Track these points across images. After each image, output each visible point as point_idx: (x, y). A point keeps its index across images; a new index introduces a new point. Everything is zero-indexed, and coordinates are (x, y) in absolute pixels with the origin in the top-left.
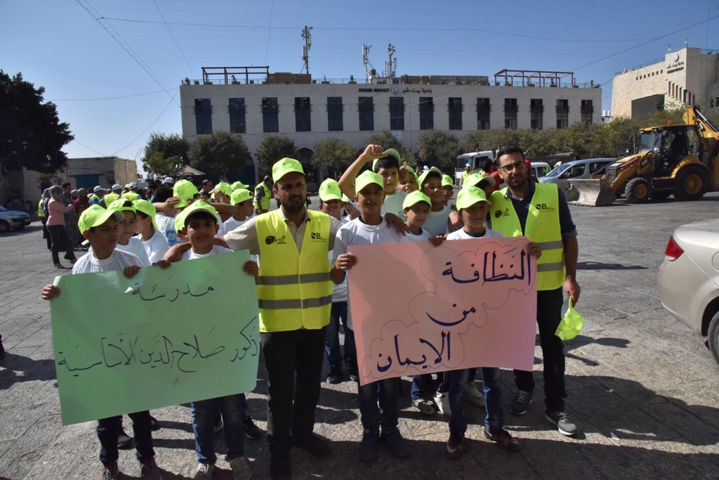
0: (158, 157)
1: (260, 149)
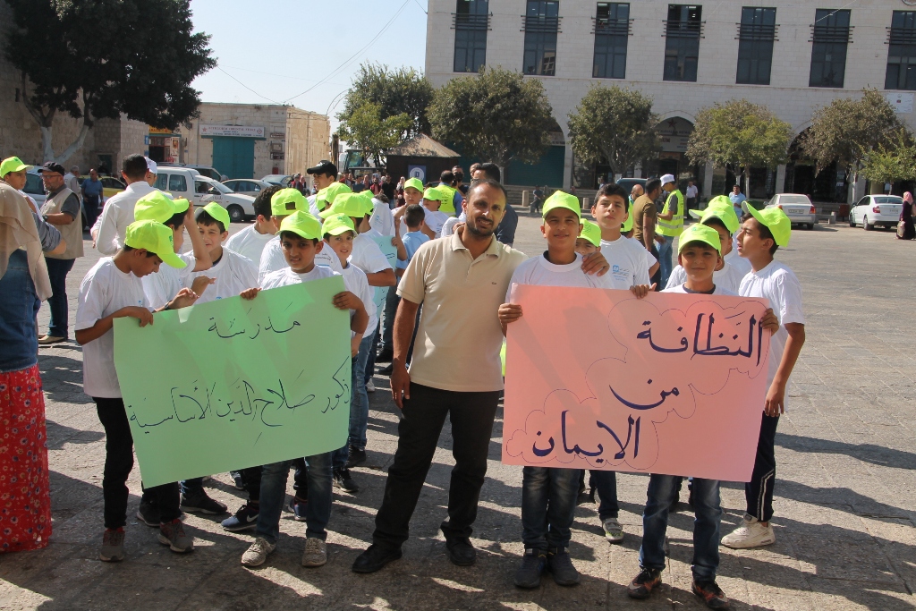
0: (370, 112)
1: (576, 113)
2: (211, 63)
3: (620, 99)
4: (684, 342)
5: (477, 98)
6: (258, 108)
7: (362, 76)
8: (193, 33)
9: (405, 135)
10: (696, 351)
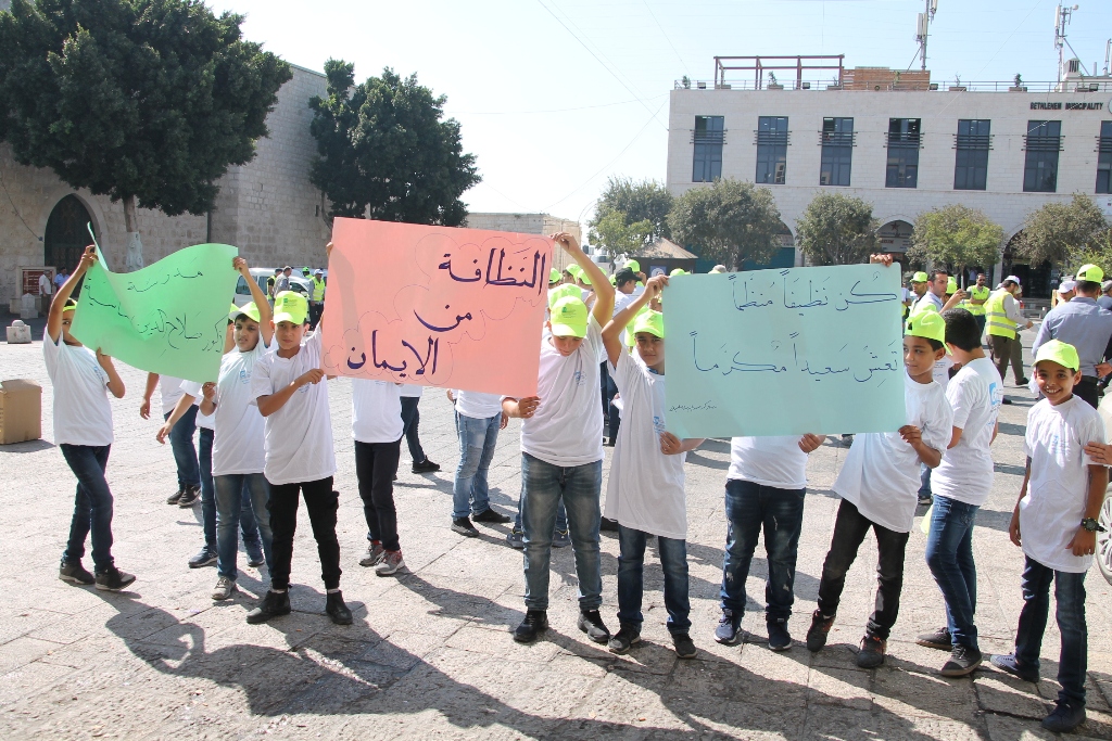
0: (616, 219)
1: (803, 219)
2: (478, 179)
3: (843, 205)
4: (478, 273)
5: (712, 206)
6: (518, 216)
7: (609, 188)
8: (462, 154)
9: (648, 239)
10: (488, 281)
